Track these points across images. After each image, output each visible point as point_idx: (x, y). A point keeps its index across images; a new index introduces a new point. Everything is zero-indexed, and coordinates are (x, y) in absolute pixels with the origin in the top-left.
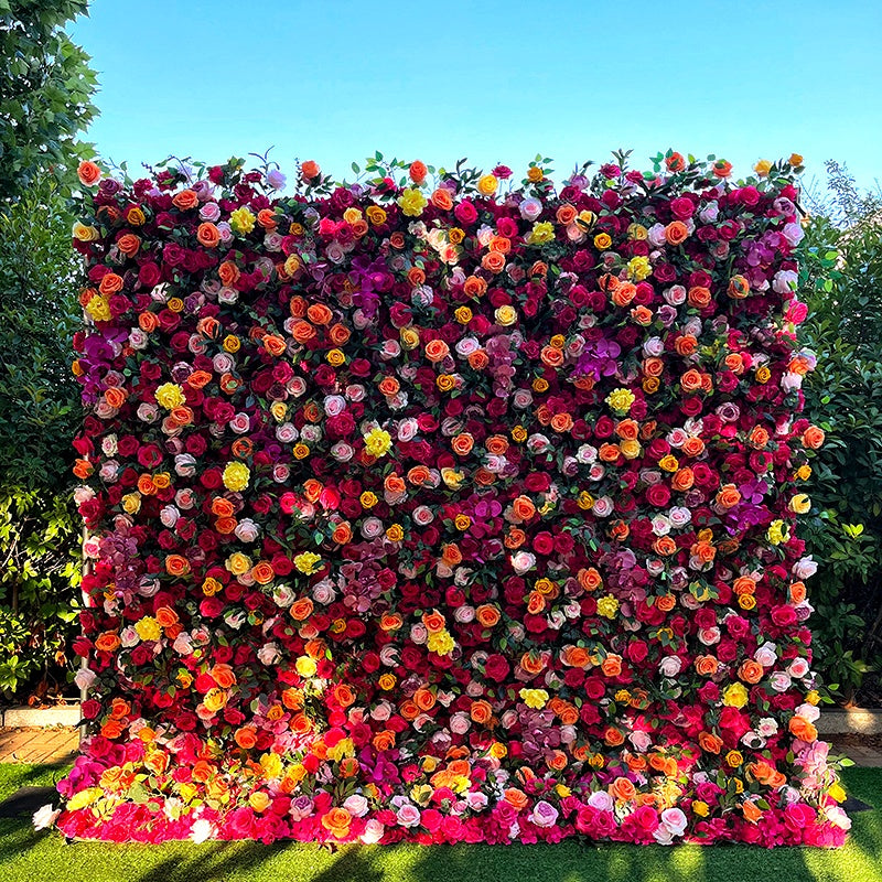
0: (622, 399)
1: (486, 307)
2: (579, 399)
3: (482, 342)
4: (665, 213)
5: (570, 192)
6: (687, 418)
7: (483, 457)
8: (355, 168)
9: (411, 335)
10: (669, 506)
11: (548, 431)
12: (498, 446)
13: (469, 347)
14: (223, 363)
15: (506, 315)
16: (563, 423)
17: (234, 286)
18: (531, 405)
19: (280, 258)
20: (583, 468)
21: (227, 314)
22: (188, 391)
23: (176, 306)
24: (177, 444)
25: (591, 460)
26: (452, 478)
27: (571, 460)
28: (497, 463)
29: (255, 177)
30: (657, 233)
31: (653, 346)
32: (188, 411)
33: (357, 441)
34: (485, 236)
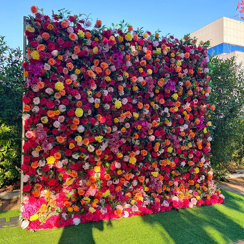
0: (175, 96)
2: (166, 95)
3: (144, 78)
5: (164, 41)
6: (187, 102)
8: (113, 25)
9: (127, 74)
10: (183, 124)
11: (158, 104)
12: (147, 107)
13: (141, 79)
14: (74, 77)
15: (150, 72)
16: (162, 102)
17: (78, 54)
18: (153, 97)
19: (91, 47)
20: (166, 114)
21: (75, 62)
22: (65, 85)
23: (61, 58)
24: (59, 102)
25: (167, 112)
26: (136, 115)
27: (163, 112)
28: (147, 112)
29: (82, 22)
30: (182, 55)
31: (181, 84)
34: (145, 50)
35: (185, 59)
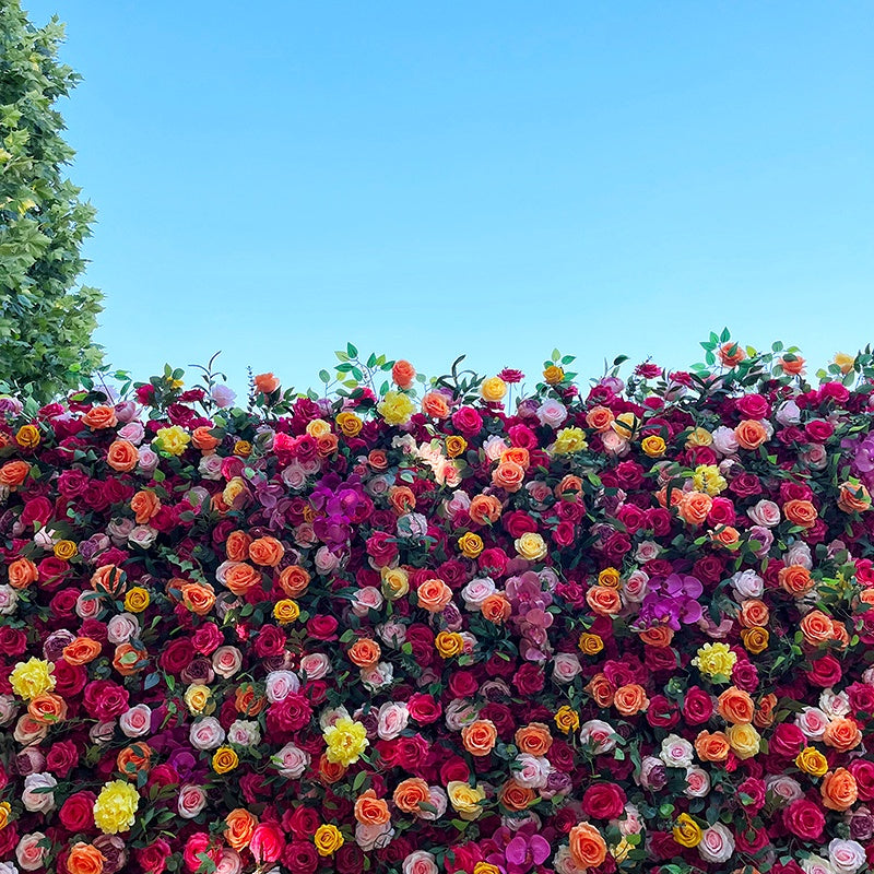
0: (717, 659)
1: (501, 535)
2: (653, 663)
3: (499, 584)
4: (730, 414)
5: (601, 393)
6: (821, 690)
7: (513, 760)
8: (324, 375)
9: (397, 577)
10: (826, 839)
11: (612, 715)
12: (535, 741)
13: (481, 592)
14: (122, 628)
15: (531, 545)
16: (632, 699)
17: (152, 523)
18: (580, 675)
19: (217, 486)
20: (675, 775)
21: (137, 563)
22: (62, 671)
23: (66, 550)
24: (35, 758)
25: (685, 761)
26: (466, 797)
27: (651, 763)
28: (535, 770)
29: (196, 395)
30: (724, 438)
31: (748, 583)
32: (57, 701)
33: (314, 742)
34: (495, 448)
35: (743, 453)
